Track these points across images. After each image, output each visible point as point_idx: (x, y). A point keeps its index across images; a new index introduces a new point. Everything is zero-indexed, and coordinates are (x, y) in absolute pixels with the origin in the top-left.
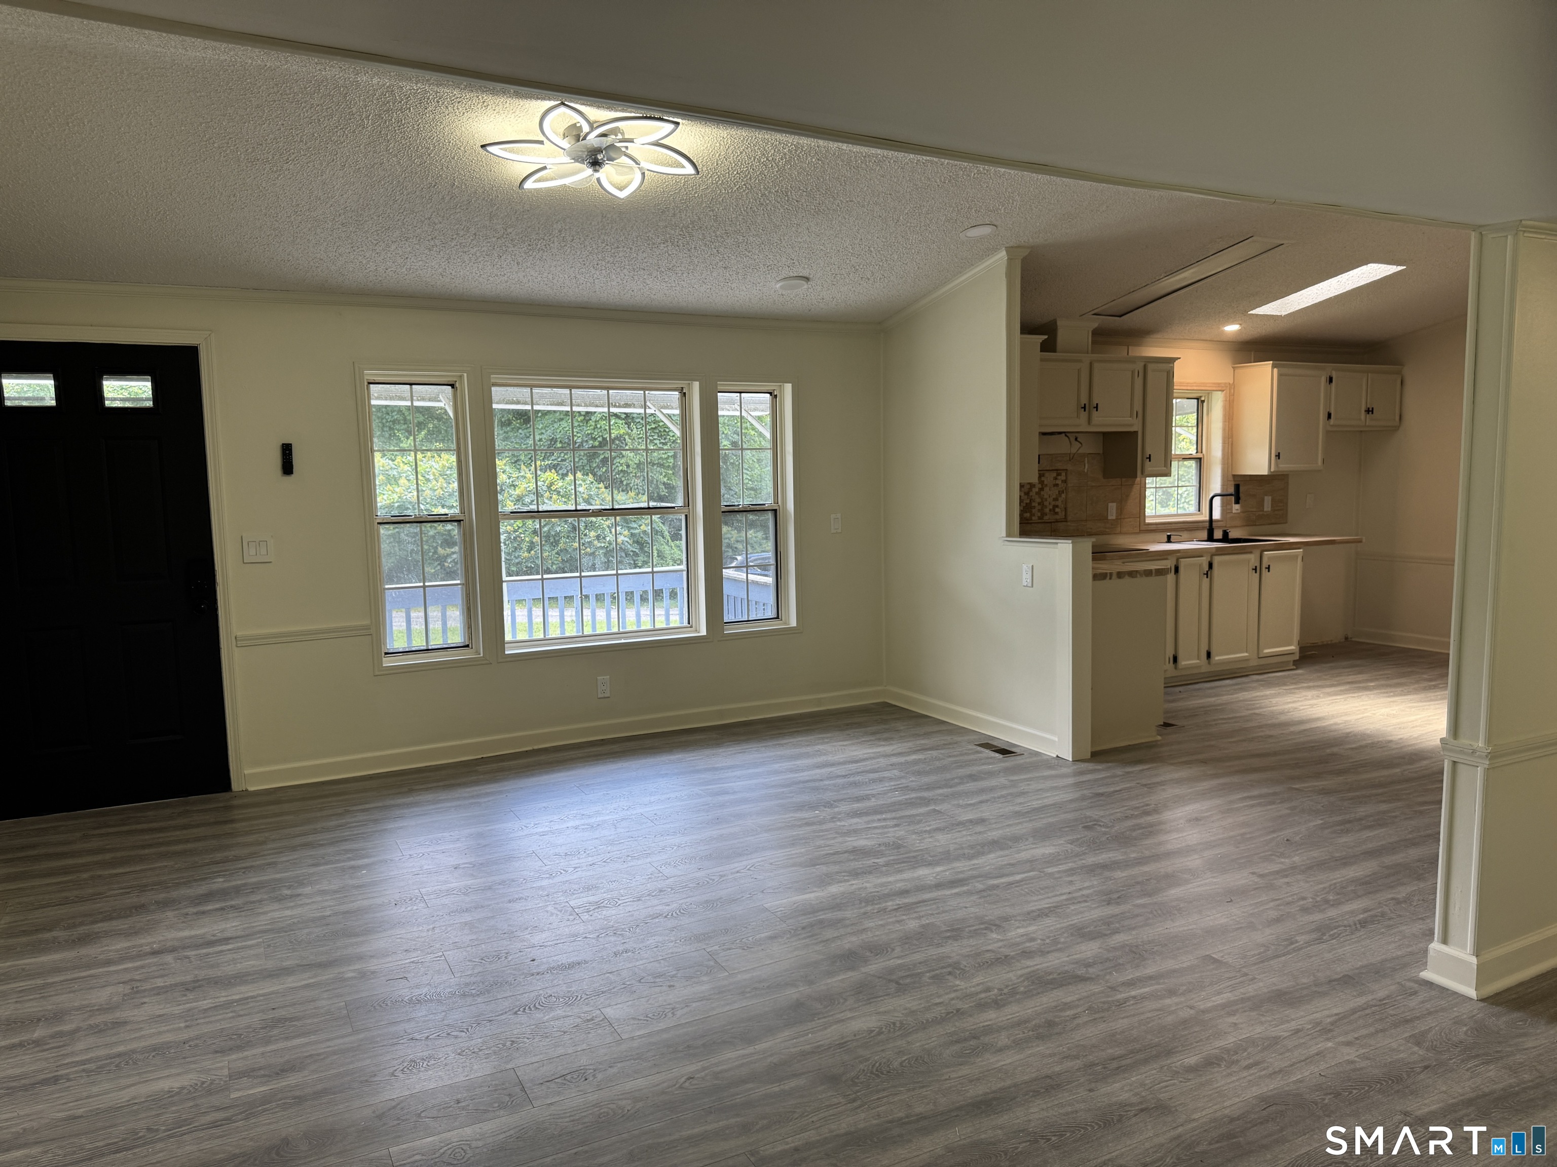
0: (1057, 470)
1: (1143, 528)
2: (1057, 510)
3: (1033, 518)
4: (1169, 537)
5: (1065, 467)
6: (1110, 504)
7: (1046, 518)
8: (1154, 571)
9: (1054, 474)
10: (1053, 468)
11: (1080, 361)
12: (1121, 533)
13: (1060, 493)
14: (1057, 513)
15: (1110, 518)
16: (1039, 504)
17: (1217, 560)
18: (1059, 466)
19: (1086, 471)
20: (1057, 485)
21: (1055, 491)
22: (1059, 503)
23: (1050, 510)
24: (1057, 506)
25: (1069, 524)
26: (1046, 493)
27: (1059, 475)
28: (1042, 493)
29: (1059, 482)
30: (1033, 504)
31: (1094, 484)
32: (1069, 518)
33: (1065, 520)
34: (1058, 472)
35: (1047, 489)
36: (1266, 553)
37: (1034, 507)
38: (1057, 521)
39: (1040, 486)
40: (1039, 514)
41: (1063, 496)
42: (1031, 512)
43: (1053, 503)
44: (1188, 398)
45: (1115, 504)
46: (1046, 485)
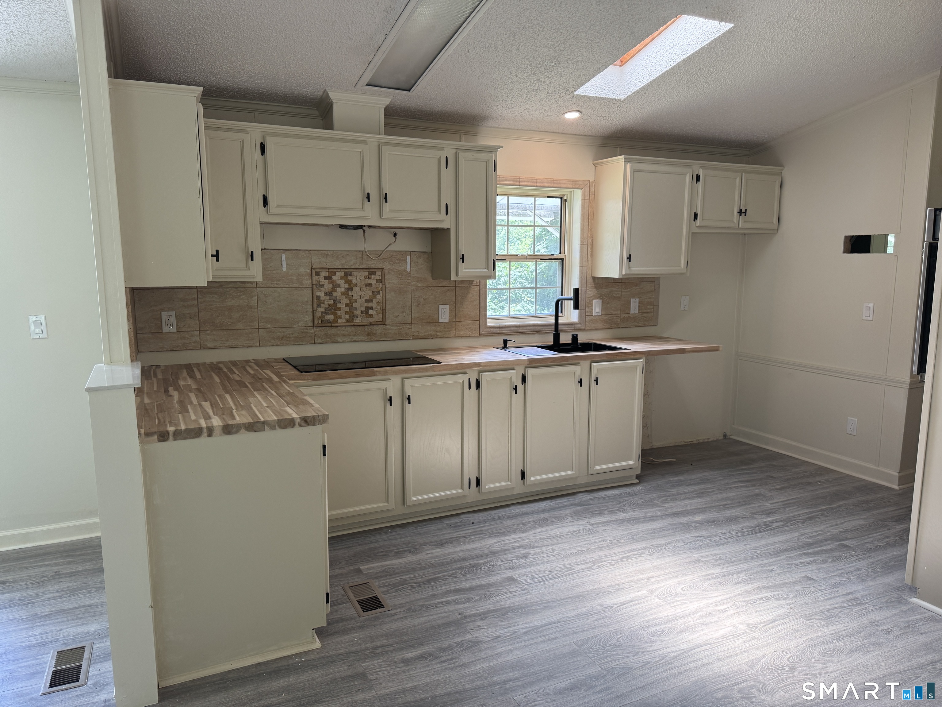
0: (369, 269)
1: (483, 331)
2: (371, 312)
3: (339, 321)
4: (505, 342)
5: (380, 266)
6: (441, 307)
7: (357, 321)
8: (297, 421)
9: (366, 273)
10: (365, 266)
11: (365, 142)
12: (456, 337)
13: (375, 293)
14: (371, 316)
15: (441, 320)
16: (347, 305)
17: (530, 373)
18: (372, 264)
19: (409, 270)
20: (370, 285)
21: (367, 293)
22: (373, 304)
23: (362, 312)
24: (371, 308)
25: (388, 327)
26: (356, 293)
27: (373, 273)
28: (350, 293)
29: (373, 282)
30: (339, 306)
31: (419, 285)
32: (388, 321)
33: (383, 323)
34: (371, 271)
35: (356, 289)
36: (594, 364)
37: (340, 309)
38: (371, 324)
39: (347, 286)
40: (347, 317)
41: (379, 297)
42: (335, 314)
43: (366, 304)
44: (548, 197)
45: (447, 307)
46: (355, 285)
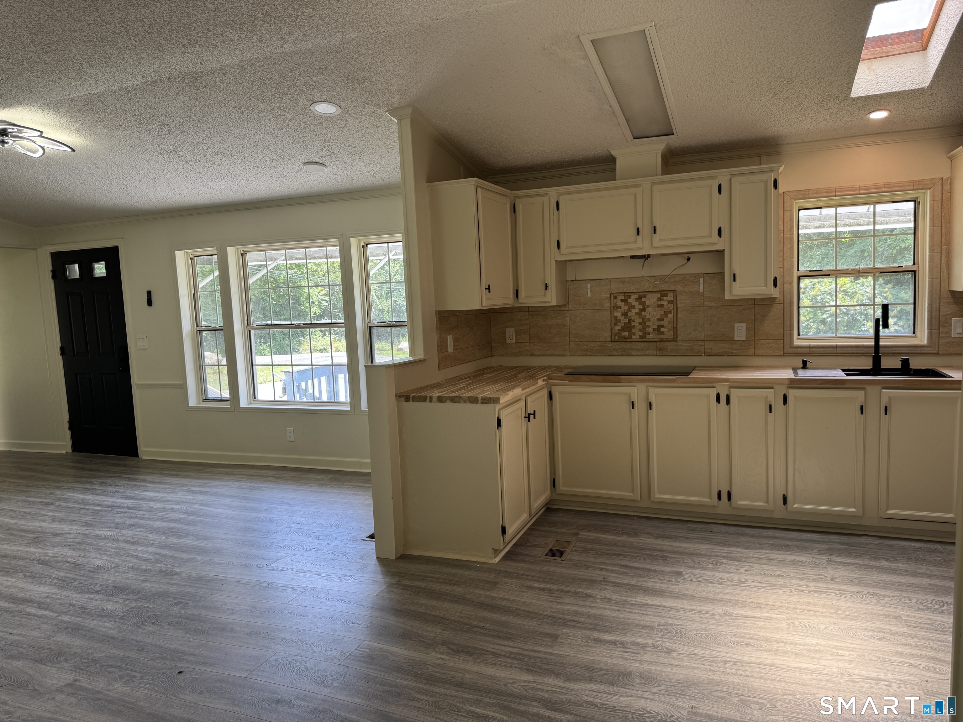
0: (661, 291)
1: (788, 350)
2: (662, 330)
3: (633, 337)
4: (805, 363)
5: (673, 288)
6: (736, 325)
7: (650, 337)
8: (480, 399)
9: (659, 295)
10: (658, 289)
12: (755, 355)
13: (666, 313)
14: (663, 333)
15: (736, 338)
16: (640, 324)
18: (664, 287)
19: (701, 290)
20: (662, 306)
21: (659, 313)
22: (665, 323)
23: (654, 330)
24: (663, 326)
25: (680, 343)
26: (648, 313)
27: (666, 295)
28: (643, 313)
29: (665, 303)
30: (633, 324)
31: (713, 304)
32: (680, 338)
33: (675, 340)
34: (663, 294)
35: (649, 310)
37: (634, 327)
38: (662, 341)
39: (641, 307)
40: (641, 334)
41: (670, 316)
42: (630, 331)
43: (658, 323)
45: (744, 325)
46: (648, 306)
